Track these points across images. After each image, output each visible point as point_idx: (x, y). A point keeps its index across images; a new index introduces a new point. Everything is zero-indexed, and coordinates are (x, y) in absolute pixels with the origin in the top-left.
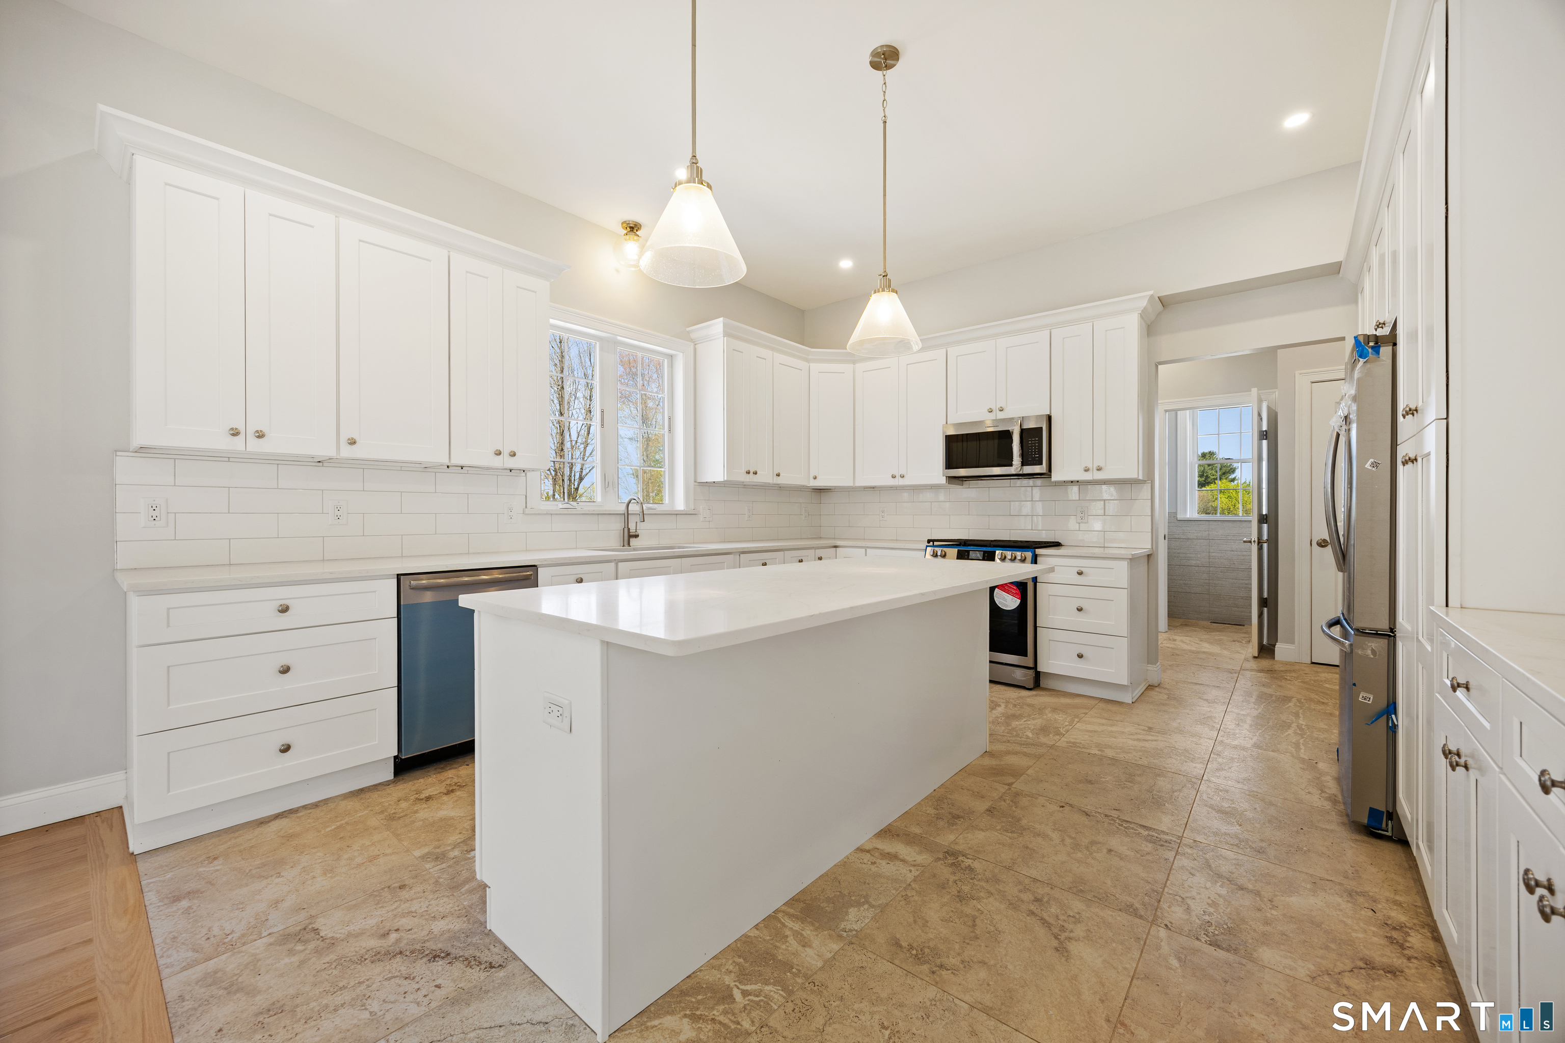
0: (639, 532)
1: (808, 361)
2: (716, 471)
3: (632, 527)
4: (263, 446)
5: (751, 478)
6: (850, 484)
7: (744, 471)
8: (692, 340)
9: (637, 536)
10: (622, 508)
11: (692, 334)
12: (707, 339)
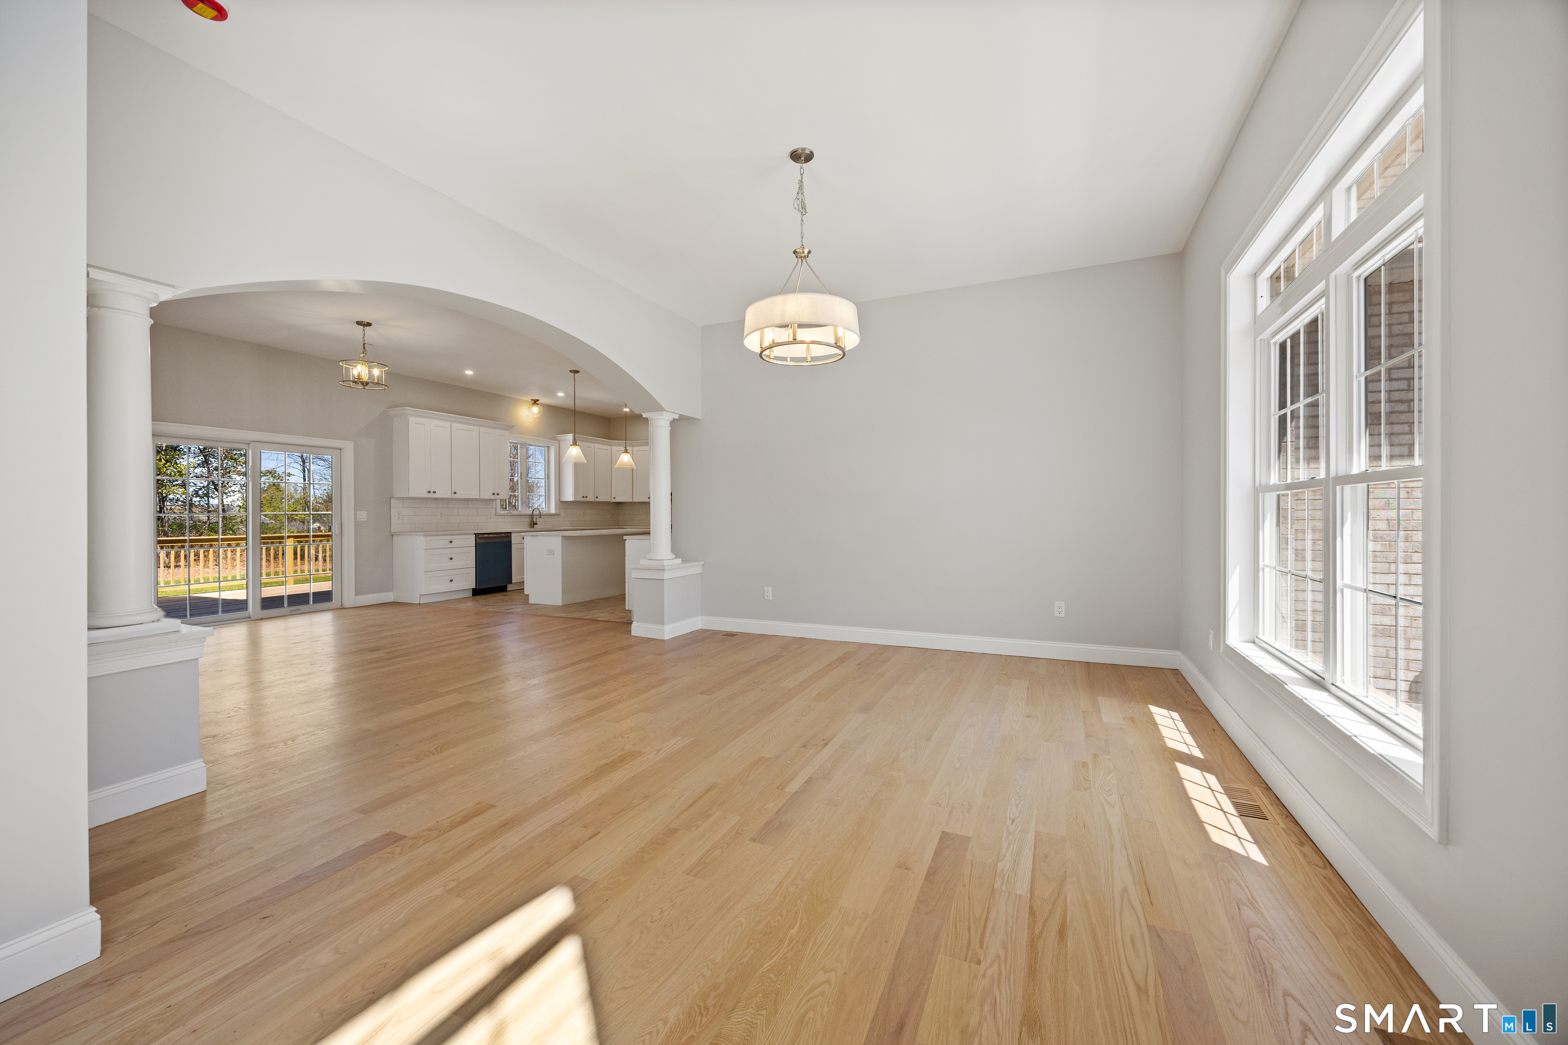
0: (537, 522)
1: (611, 445)
2: (569, 496)
3: (535, 520)
4: (435, 496)
5: (584, 499)
6: (631, 500)
7: (581, 496)
8: (558, 440)
9: (536, 524)
10: (531, 512)
11: (558, 438)
12: (565, 440)
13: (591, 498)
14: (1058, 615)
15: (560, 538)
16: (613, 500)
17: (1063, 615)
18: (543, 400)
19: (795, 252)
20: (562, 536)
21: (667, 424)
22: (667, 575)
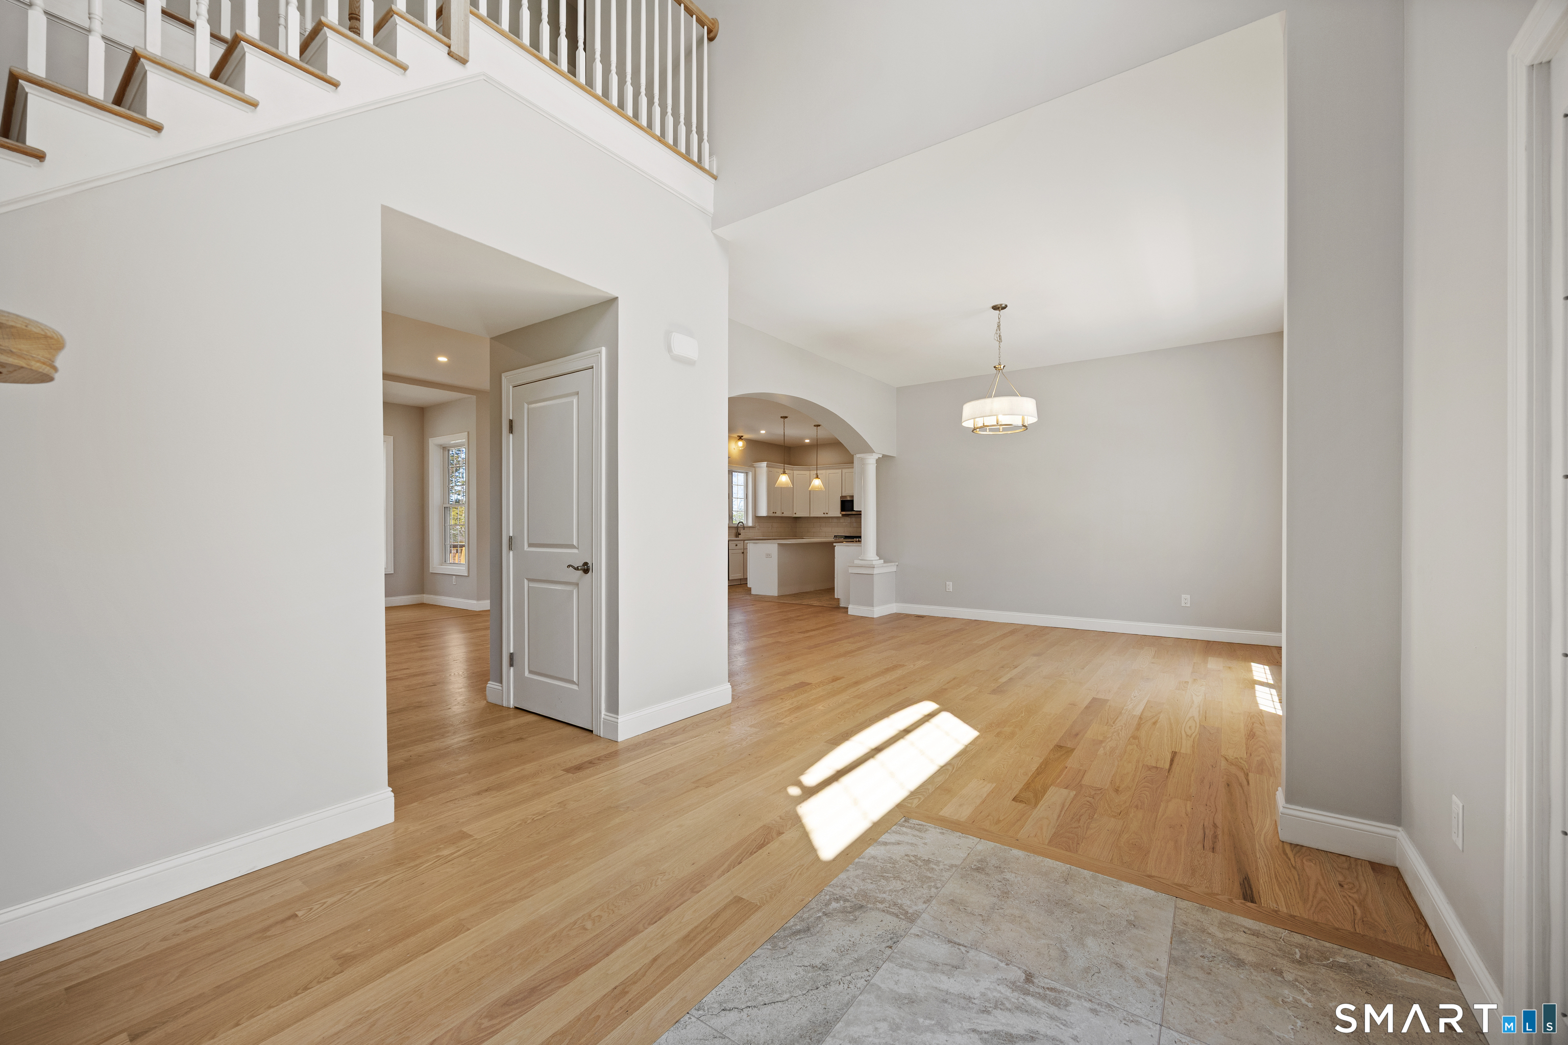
0: (741, 533)
1: (792, 470)
2: (763, 512)
3: (739, 531)
5: (774, 515)
7: (773, 512)
8: (754, 467)
11: (754, 465)
12: (760, 467)
13: (779, 514)
14: (1185, 605)
15: (777, 544)
16: (795, 516)
17: (1188, 605)
18: (746, 436)
19: (995, 367)
20: (778, 544)
21: (875, 462)
22: (876, 571)
